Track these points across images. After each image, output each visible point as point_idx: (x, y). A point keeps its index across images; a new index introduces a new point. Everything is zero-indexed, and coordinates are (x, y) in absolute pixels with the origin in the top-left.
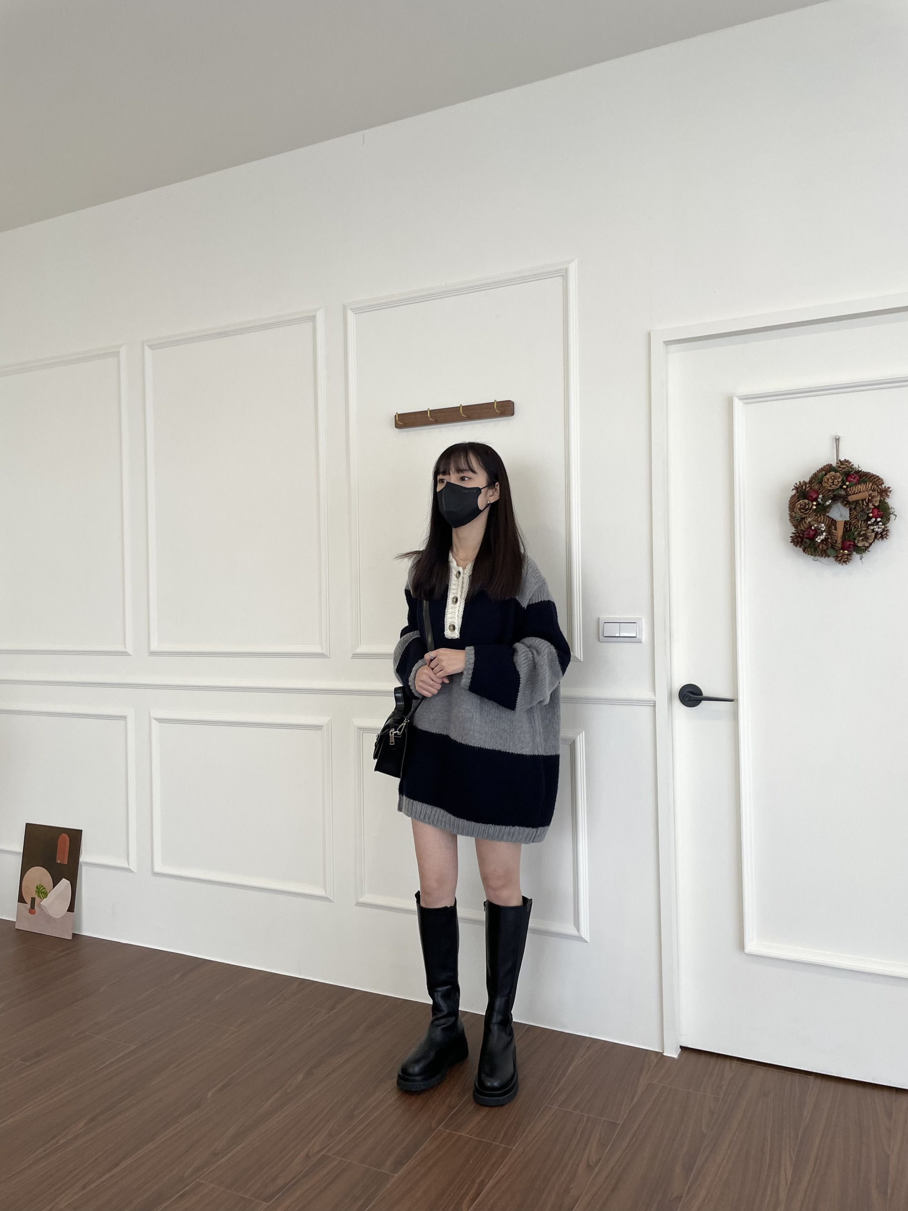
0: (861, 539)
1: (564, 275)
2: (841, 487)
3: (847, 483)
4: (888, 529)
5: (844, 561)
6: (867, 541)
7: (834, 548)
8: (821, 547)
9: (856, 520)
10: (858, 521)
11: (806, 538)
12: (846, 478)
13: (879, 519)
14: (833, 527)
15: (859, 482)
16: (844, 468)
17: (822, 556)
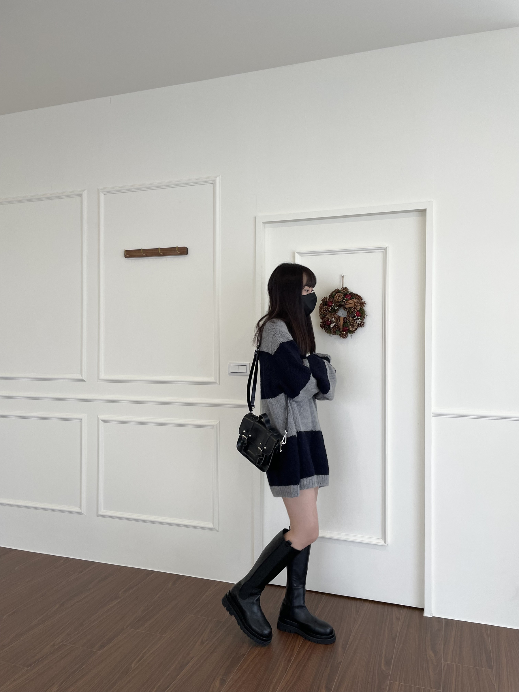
0: (351, 326)
1: (214, 183)
2: (342, 300)
3: (345, 299)
4: (364, 322)
5: (344, 337)
6: (354, 328)
7: (339, 331)
8: (333, 330)
9: (349, 317)
10: (350, 318)
11: (327, 325)
12: (345, 296)
13: (359, 317)
14: (339, 320)
15: (351, 299)
16: (344, 291)
17: (334, 334)
